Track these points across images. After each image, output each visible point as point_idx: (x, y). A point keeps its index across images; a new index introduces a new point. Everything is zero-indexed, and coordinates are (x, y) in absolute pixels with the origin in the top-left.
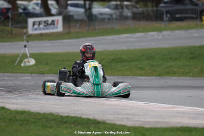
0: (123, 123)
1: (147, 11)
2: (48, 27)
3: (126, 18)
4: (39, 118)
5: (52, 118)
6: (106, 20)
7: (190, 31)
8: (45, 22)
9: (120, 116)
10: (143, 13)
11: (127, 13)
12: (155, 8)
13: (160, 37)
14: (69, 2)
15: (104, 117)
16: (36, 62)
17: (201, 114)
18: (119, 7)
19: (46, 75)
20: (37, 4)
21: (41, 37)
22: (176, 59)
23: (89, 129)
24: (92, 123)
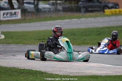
0: (57, 73)
1: (72, 6)
2: (12, 16)
3: (59, 11)
4: (7, 70)
5: (14, 70)
6: (47, 12)
7: (97, 18)
8: (10, 13)
9: (55, 69)
10: (69, 8)
11: (60, 7)
12: (76, 5)
13: (79, 22)
14: (25, 1)
15: (45, 69)
16: (5, 37)
17: (104, 68)
18: (55, 4)
19: (11, 44)
20: (6, 2)
21: (8, 22)
22: (89, 35)
23: (37, 77)
24: (39, 74)
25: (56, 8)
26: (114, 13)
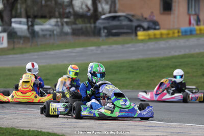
1: (86, 28)
3: (66, 34)
6: (48, 36)
7: (127, 46)
10: (81, 29)
11: (67, 29)
12: (93, 25)
13: (99, 52)
14: (13, 20)
22: (116, 73)
25: (62, 29)
26: (152, 37)
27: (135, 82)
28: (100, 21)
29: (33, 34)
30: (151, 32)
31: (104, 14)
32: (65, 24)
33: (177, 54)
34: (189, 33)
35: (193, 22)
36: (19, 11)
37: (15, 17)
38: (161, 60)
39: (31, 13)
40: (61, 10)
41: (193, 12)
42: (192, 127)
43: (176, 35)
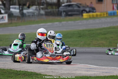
1: (53, 11)
3: (42, 15)
4: (4, 72)
5: (11, 72)
6: (31, 16)
7: (77, 22)
9: (48, 70)
10: (50, 12)
11: (42, 12)
12: (57, 10)
13: (61, 25)
17: (91, 69)
22: (70, 37)
23: (33, 78)
24: (34, 75)
25: (39, 12)
26: (92, 16)
27: (82, 43)
28: (61, 7)
29: (23, 15)
30: (91, 14)
31: (64, 3)
32: (41, 9)
33: (106, 26)
34: (113, 14)
35: (115, 8)
36: (14, 1)
37: (12, 5)
38: (97, 30)
39: (21, 2)
40: (39, 1)
41: (115, 2)
42: (115, 69)
43: (105, 15)
